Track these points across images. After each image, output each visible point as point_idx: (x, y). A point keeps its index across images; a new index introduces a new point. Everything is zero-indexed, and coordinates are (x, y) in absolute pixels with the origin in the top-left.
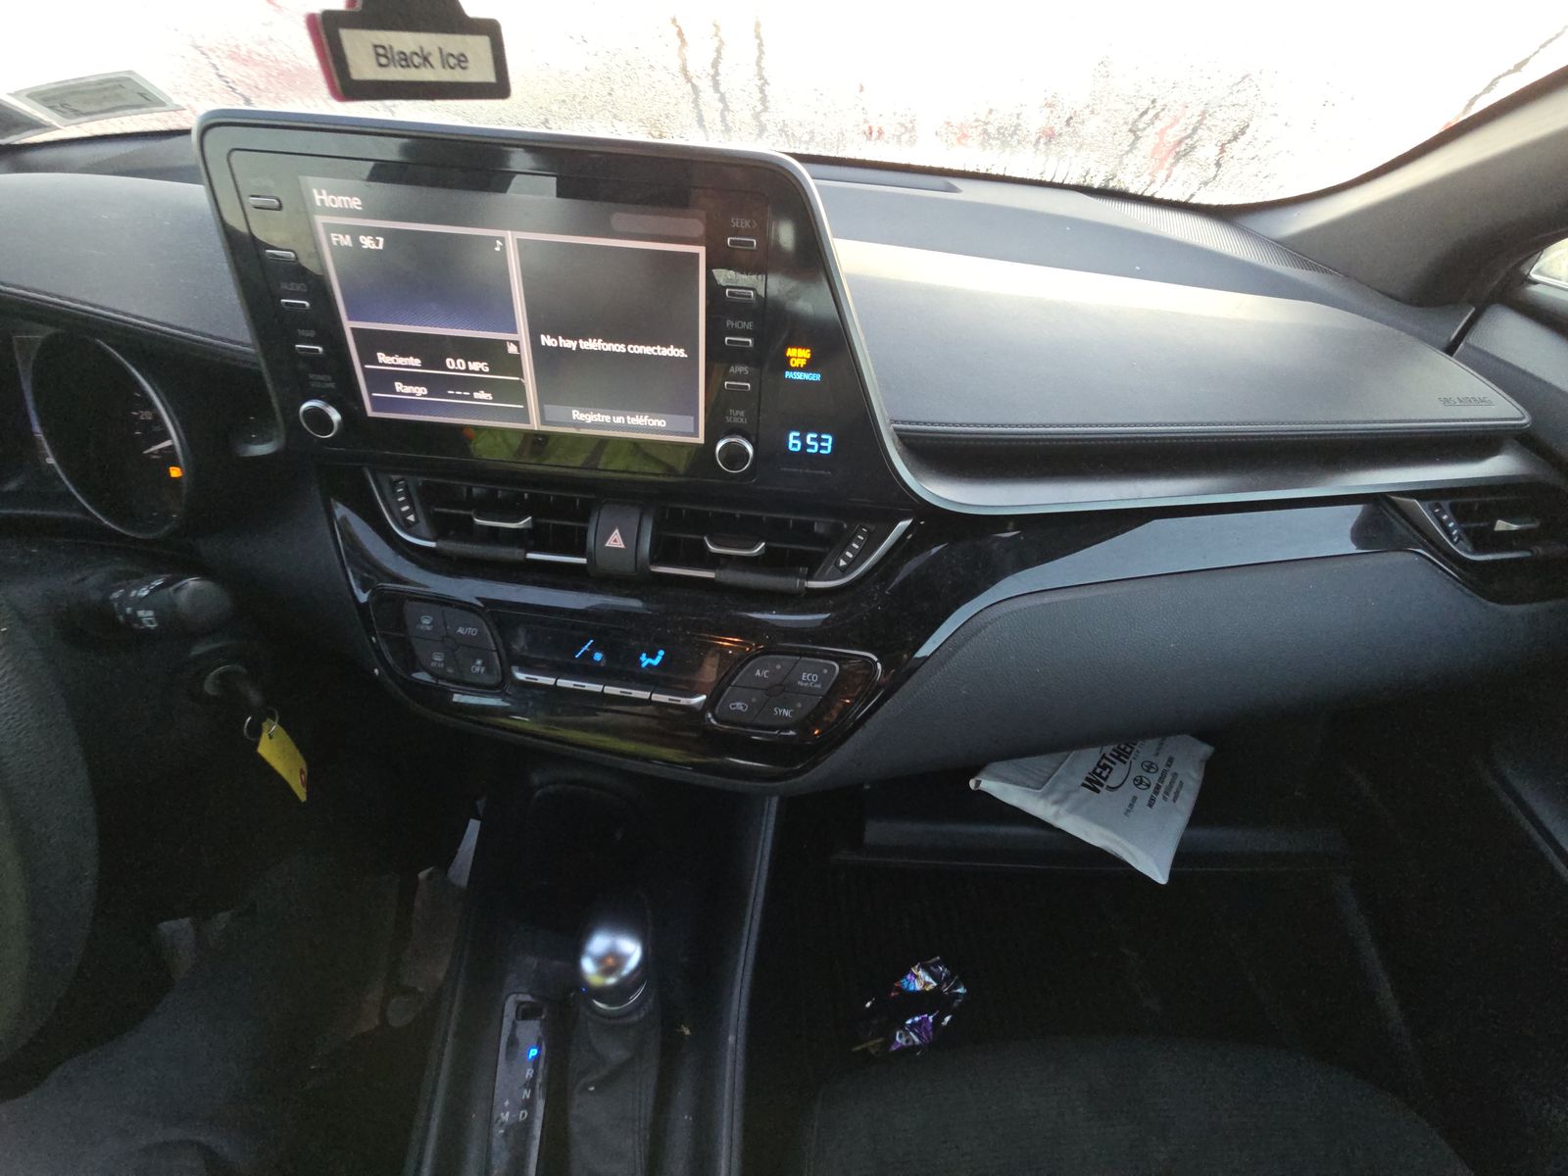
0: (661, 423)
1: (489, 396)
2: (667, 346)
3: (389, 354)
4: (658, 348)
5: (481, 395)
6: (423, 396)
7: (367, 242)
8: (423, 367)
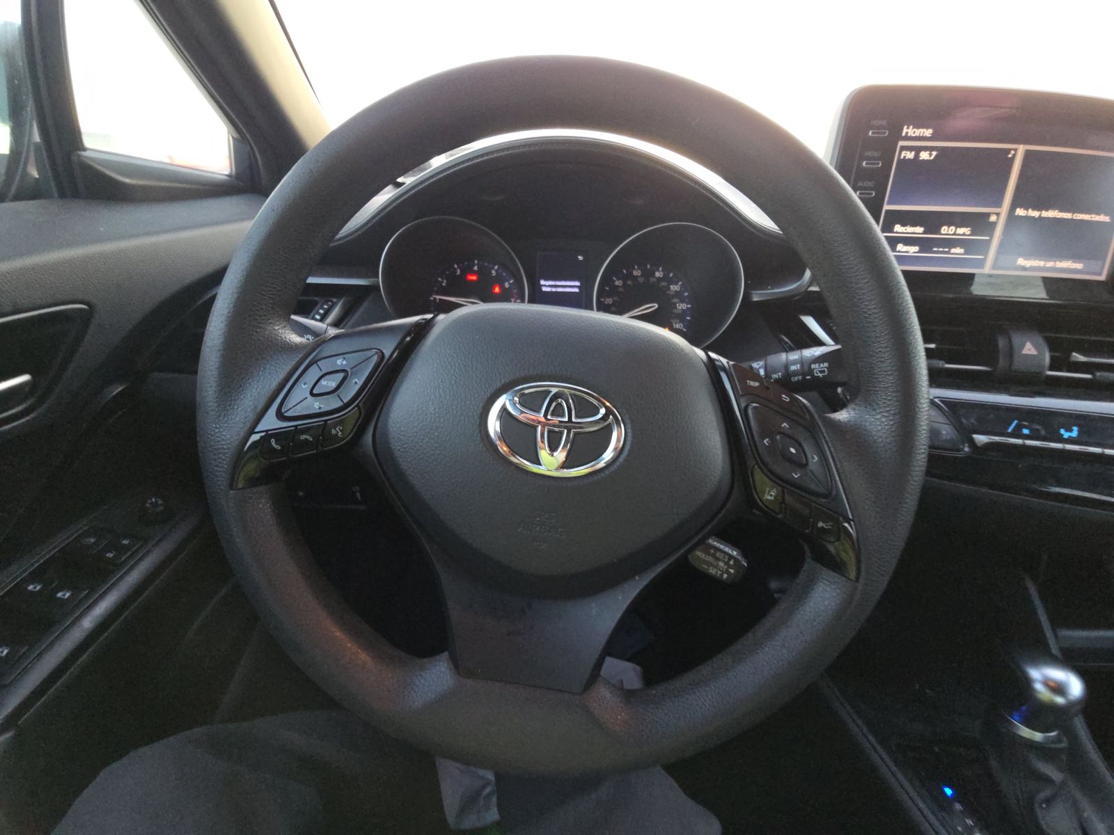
0: (1079, 266)
1: (962, 251)
2: (1099, 215)
3: (904, 225)
4: (1093, 216)
5: (958, 250)
6: (914, 252)
7: (924, 156)
8: (924, 233)
